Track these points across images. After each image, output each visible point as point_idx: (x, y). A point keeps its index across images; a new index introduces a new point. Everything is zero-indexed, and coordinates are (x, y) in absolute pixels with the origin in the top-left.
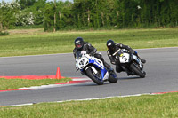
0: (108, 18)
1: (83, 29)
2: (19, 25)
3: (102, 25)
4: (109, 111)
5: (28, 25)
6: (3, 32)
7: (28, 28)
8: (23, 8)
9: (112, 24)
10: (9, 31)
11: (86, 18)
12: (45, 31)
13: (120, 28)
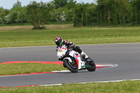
0: (124, 18)
1: (104, 26)
2: (54, 21)
3: (119, 23)
4: (122, 91)
5: (61, 22)
6: (41, 26)
7: (61, 24)
8: (57, 8)
9: (127, 22)
10: (45, 26)
11: (107, 17)
12: (74, 26)
13: (133, 25)
